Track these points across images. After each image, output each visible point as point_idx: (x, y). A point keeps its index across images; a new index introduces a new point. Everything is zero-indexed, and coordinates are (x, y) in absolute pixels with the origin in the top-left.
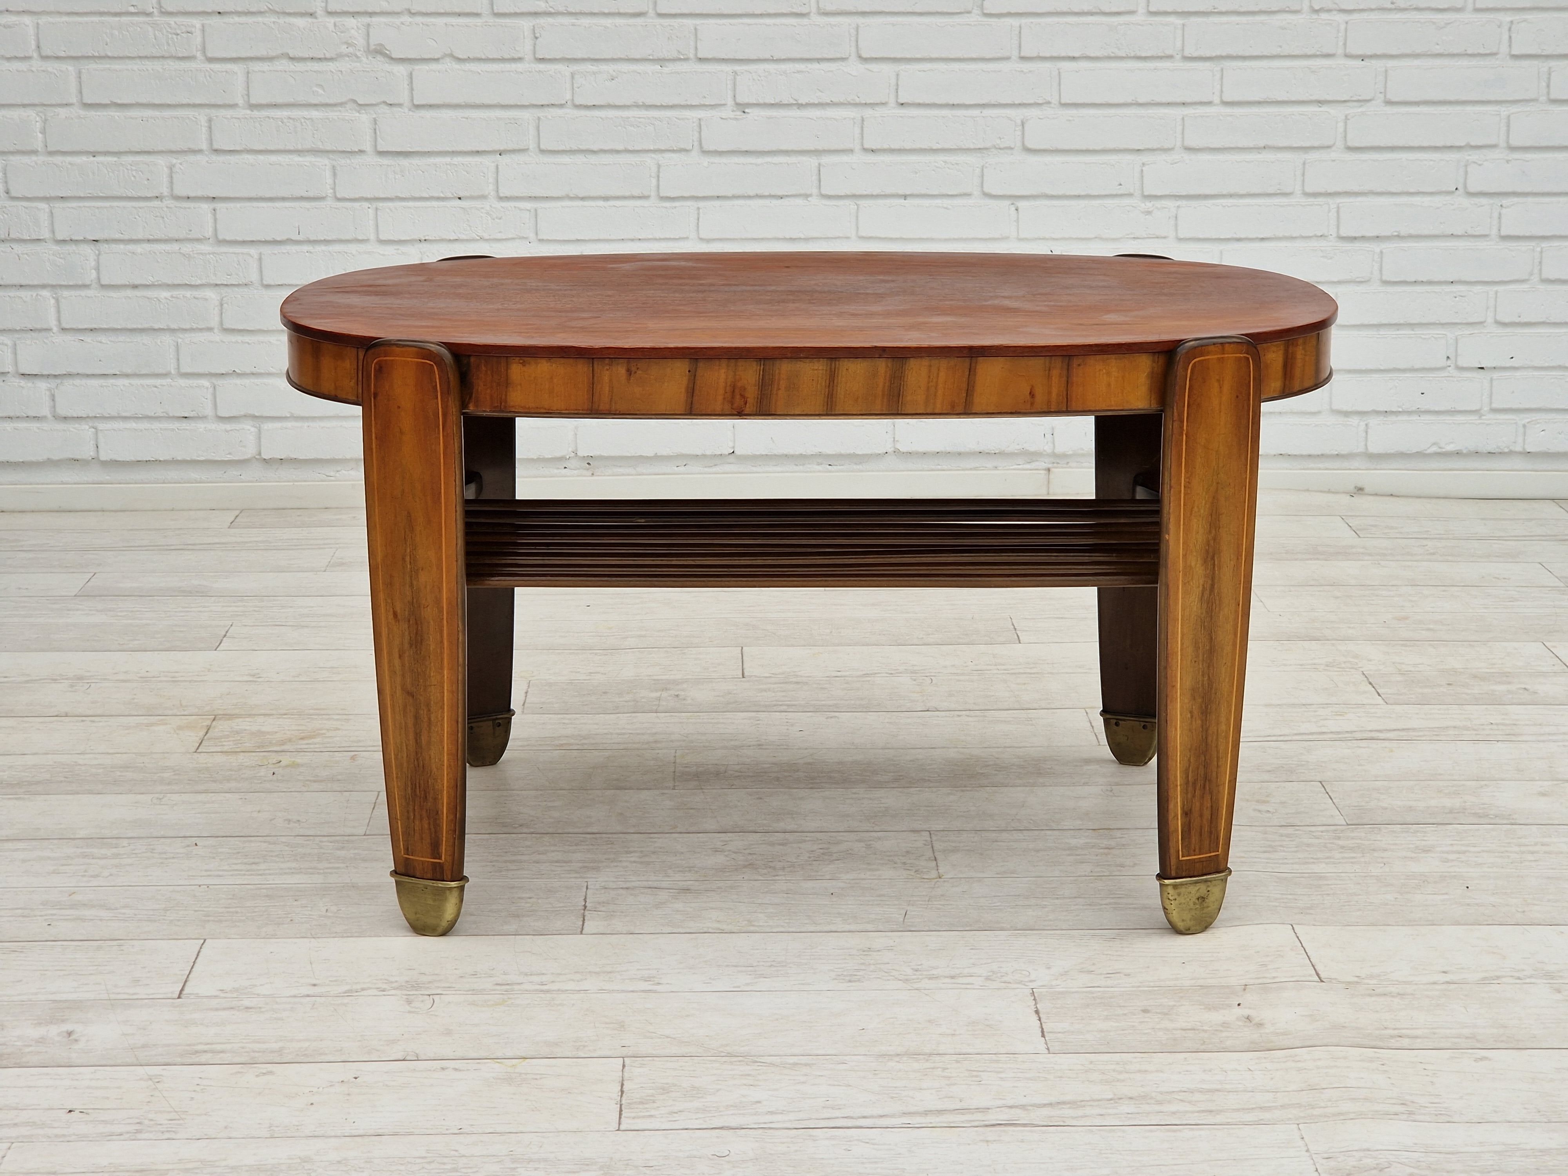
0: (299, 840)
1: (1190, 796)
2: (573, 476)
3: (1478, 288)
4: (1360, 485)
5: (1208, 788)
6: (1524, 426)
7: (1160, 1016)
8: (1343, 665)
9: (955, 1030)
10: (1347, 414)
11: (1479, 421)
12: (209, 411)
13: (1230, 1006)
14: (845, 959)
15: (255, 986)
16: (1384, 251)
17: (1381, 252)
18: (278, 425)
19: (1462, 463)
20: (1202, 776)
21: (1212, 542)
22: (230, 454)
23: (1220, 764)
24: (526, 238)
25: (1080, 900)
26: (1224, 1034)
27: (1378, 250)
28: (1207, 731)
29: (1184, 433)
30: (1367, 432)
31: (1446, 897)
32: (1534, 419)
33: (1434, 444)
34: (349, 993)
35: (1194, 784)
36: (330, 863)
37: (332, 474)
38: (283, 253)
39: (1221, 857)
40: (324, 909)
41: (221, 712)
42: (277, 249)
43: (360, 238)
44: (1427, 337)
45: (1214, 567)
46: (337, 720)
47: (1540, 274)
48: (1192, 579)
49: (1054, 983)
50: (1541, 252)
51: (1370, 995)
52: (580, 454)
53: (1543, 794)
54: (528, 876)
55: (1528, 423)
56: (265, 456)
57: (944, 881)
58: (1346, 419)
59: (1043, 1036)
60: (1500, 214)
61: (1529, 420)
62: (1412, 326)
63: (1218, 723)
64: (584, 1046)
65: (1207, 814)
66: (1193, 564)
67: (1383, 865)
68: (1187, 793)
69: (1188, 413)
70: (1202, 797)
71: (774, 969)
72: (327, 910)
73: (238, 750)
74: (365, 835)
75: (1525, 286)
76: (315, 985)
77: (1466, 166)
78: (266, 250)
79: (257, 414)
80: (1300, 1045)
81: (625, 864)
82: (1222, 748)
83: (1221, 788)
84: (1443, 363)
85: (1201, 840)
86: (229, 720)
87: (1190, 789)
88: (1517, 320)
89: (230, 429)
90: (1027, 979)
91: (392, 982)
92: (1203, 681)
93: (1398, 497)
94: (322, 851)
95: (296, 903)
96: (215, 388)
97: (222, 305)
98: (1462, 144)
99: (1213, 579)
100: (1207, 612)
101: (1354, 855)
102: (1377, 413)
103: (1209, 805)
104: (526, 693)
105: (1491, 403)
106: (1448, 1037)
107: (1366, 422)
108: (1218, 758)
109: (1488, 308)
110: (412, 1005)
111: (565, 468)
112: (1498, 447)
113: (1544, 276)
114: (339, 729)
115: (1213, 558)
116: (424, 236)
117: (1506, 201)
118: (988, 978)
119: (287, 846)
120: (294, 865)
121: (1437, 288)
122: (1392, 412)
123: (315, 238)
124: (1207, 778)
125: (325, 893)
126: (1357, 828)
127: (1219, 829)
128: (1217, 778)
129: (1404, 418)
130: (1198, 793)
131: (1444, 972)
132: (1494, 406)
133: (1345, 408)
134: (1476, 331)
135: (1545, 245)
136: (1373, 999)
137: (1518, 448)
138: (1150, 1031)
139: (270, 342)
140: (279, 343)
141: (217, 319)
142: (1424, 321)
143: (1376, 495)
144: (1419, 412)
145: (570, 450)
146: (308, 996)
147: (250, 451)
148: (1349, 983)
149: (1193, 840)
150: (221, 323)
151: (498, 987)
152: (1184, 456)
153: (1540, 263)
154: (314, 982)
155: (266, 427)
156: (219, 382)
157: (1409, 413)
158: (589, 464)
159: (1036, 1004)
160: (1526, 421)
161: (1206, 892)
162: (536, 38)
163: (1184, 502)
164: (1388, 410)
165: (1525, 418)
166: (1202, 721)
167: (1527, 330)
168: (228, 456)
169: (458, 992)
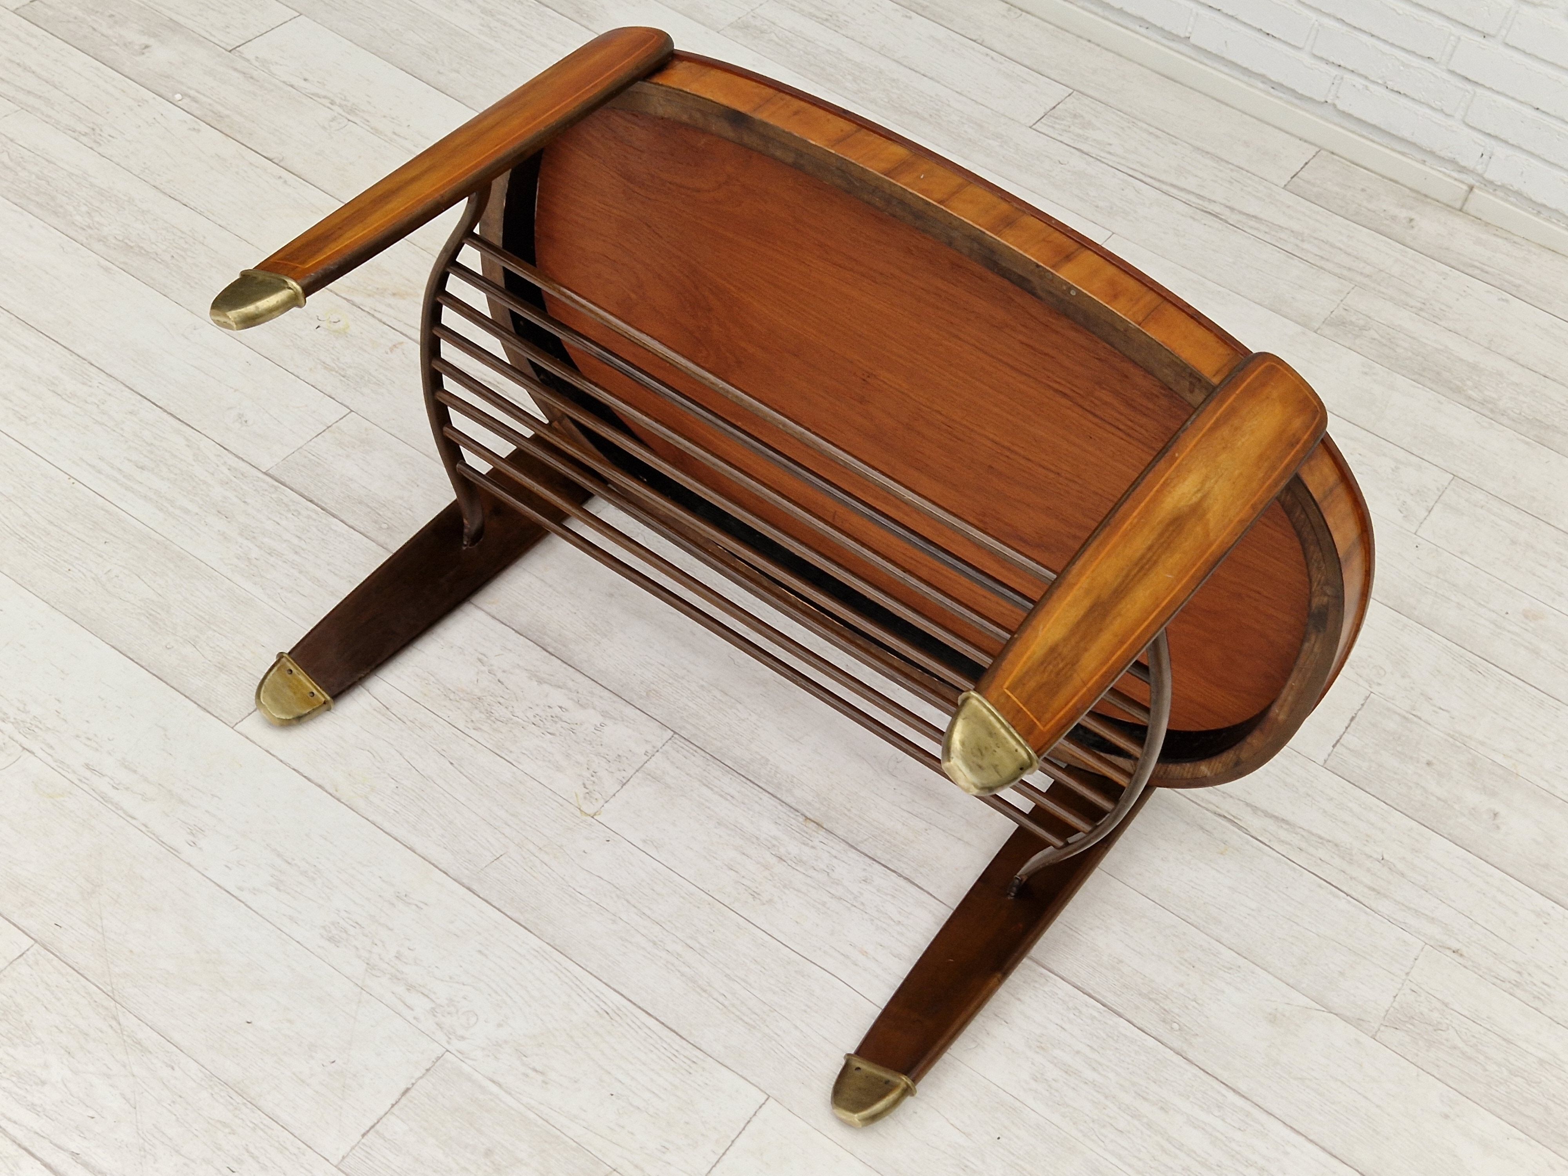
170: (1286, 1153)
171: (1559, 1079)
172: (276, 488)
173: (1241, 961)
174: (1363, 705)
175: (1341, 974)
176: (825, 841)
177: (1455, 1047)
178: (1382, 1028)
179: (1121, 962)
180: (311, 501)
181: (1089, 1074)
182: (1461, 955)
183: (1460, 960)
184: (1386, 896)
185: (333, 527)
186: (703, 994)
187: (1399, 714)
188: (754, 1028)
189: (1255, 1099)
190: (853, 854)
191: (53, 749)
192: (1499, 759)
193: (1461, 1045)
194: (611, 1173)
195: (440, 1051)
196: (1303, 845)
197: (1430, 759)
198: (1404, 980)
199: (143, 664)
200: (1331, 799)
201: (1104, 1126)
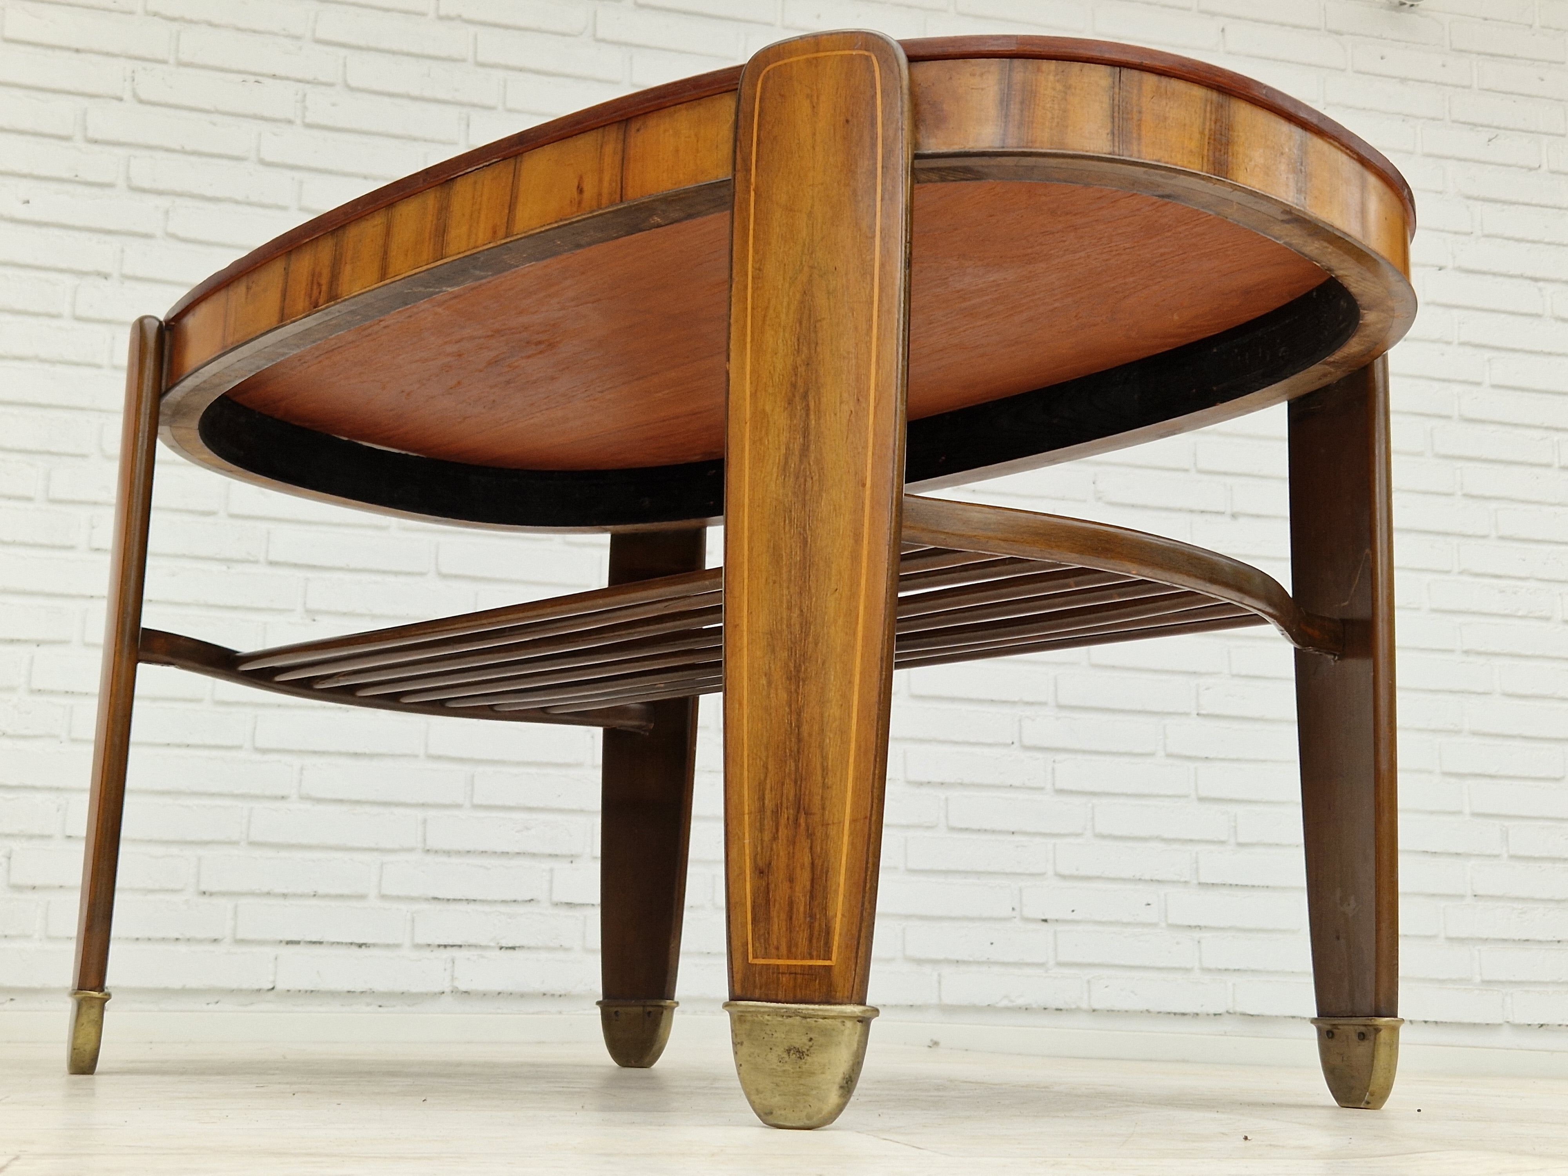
1: (767, 836)
3: (1038, 840)
4: (935, 1039)
5: (803, 825)
6: (1089, 982)
10: (920, 962)
11: (1046, 975)
16: (949, 797)
17: (947, 799)
19: (1030, 1018)
20: (791, 797)
21: (802, 370)
23: (829, 781)
24: (58, 737)
27: (943, 796)
28: (799, 714)
29: (752, 187)
30: (939, 983)
32: (1097, 974)
33: (1006, 997)
35: (776, 813)
39: (836, 972)
44: (993, 886)
45: (808, 415)
47: (1093, 829)
48: (767, 434)
50: (1093, 808)
55: (1092, 978)
58: (920, 967)
60: (1053, 769)
61: (1092, 975)
62: (978, 874)
63: (823, 702)
65: (804, 878)
66: (768, 408)
68: (761, 830)
69: (757, 155)
70: (792, 842)
75: (1080, 840)
77: (1020, 721)
82: (832, 752)
83: (832, 831)
84: (1009, 913)
85: (790, 929)
87: (768, 823)
88: (1076, 873)
92: (790, 618)
98: (1016, 699)
99: (806, 434)
100: (794, 493)
102: (948, 961)
103: (807, 860)
105: (1056, 956)
107: (938, 971)
108: (824, 769)
109: (1047, 860)
112: (1065, 1003)
113: (1097, 831)
115: (805, 396)
117: (1060, 757)
121: (999, 838)
122: (963, 962)
124: (801, 807)
127: (830, 913)
128: (823, 809)
129: (975, 968)
130: (783, 833)
132: (1059, 959)
133: (919, 957)
134: (1038, 883)
135: (1095, 800)
137: (1084, 1005)
142: (989, 870)
143: (951, 1050)
144: (989, 963)
149: (776, 927)
152: (751, 227)
153: (1093, 818)
157: (980, 963)
160: (1089, 976)
161: (805, 1039)
162: (93, 528)
163: (753, 304)
164: (959, 959)
165: (1089, 973)
166: (790, 693)
167: (1086, 884)
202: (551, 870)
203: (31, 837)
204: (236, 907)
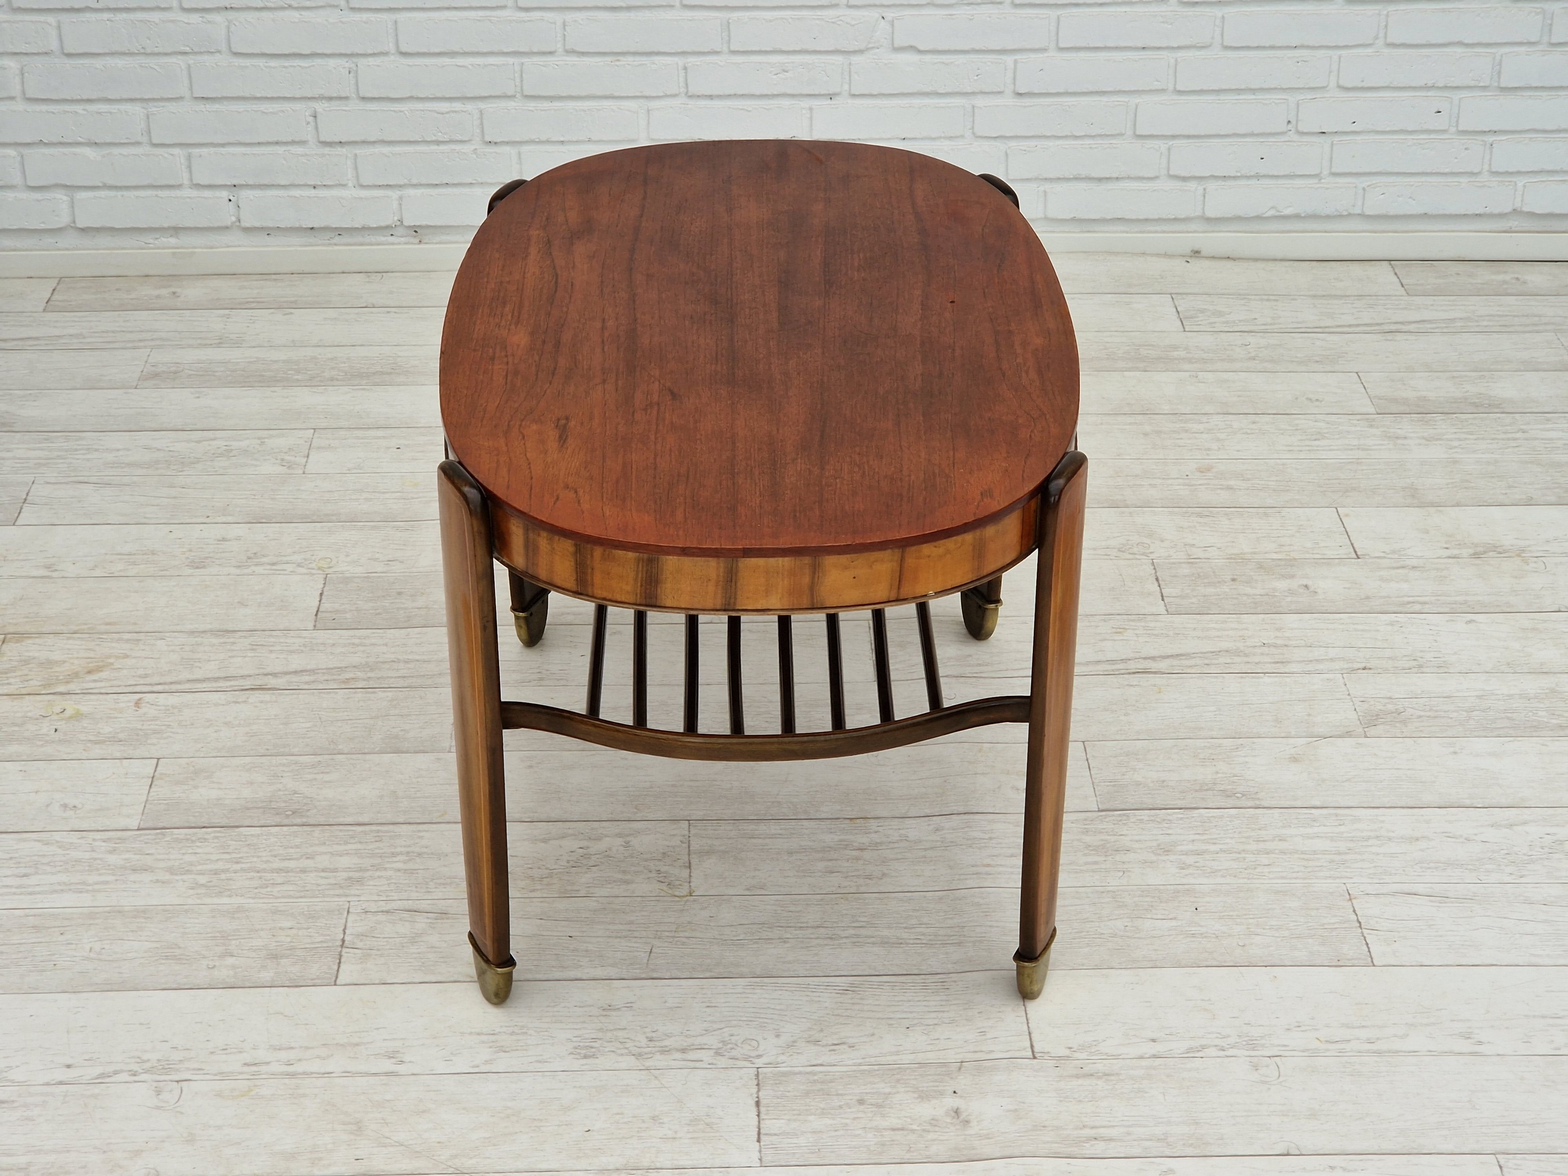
0: (74, 838)
2: (399, 244)
3: (1321, 53)
4: (1196, 249)
6: (1364, 189)
7: (874, 1109)
8: (1135, 550)
9: (676, 1132)
10: (1184, 179)
11: (1318, 185)
12: (18, 180)
13: (942, 1094)
14: (584, 1022)
15: (11, 1068)
16: (1225, 15)
17: (1223, 17)
18: (90, 194)
19: (1299, 225)
22: (43, 223)
24: (337, 6)
25: (822, 930)
26: (931, 1136)
27: (1220, 15)
30: (1204, 196)
31: (1174, 923)
32: (1374, 182)
33: (1272, 208)
34: (101, 1078)
36: (100, 875)
37: (151, 241)
38: (83, 21)
40: (87, 948)
41: (11, 629)
42: (74, 17)
43: (163, 6)
44: (1267, 102)
46: (128, 641)
47: (1386, 37)
49: (782, 1058)
50: (1387, 15)
51: (1077, 1077)
52: (406, 223)
53: (1294, 759)
54: (291, 893)
55: (1368, 186)
56: (80, 225)
57: (694, 901)
58: (1184, 184)
59: (759, 1141)
61: (1369, 183)
62: (1253, 91)
64: (320, 1159)
67: (1121, 873)
71: (514, 1037)
72: (91, 949)
73: (24, 691)
74: (138, 829)
75: (1369, 50)
76: (69, 1066)
78: (64, 17)
79: (68, 184)
80: (998, 1155)
81: (390, 873)
84: (1283, 127)
86: (17, 641)
88: (1360, 85)
89: (41, 198)
90: (754, 1054)
91: (144, 1062)
93: (1234, 259)
94: (95, 855)
95: (61, 938)
96: (22, 156)
97: (23, 74)
101: (1097, 859)
102: (1215, 177)
104: (321, 594)
105: (1331, 167)
106: (1142, 1140)
107: (1204, 186)
109: (1330, 72)
110: (161, 1097)
111: (392, 235)
112: (1337, 210)
113: (1389, 40)
114: (126, 656)
116: (230, 4)
118: (718, 1053)
119: (60, 847)
120: (63, 878)
121: (1279, 53)
122: (1230, 177)
123: (115, 6)
125: (92, 922)
126: (1106, 816)
129: (1243, 182)
131: (1154, 1041)
132: (1334, 170)
133: (1183, 174)
134: (1318, 96)
136: (1080, 1081)
137: (1358, 211)
138: (860, 1132)
139: (76, 112)
140: (84, 112)
141: (18, 87)
142: (1266, 86)
143: (1213, 258)
144: (1258, 177)
145: (396, 218)
146: (61, 1083)
147: (64, 220)
148: (1060, 1058)
150: (24, 92)
151: (246, 1069)
153: (1386, 26)
154: (69, 1062)
155: (78, 197)
156: (26, 151)
157: (1249, 177)
158: (416, 232)
159: (759, 1091)
160: (1365, 185)
164: (1227, 175)
165: (1365, 182)
167: (1369, 94)
168: (42, 225)
169: (208, 1077)
170: (1383, 822)
171: (1499, 700)
172: (163, 834)
173: (1240, 741)
174: (1155, 569)
175: (1309, 715)
176: (879, 824)
177: (1420, 717)
178: (1366, 729)
179: (1164, 781)
180: (204, 827)
181: (1212, 848)
182: (1370, 669)
183: (1372, 671)
184: (1289, 662)
185: (247, 833)
186: (902, 946)
187: (1184, 563)
188: (962, 943)
189: (1331, 805)
190: (908, 821)
191: (203, 1070)
192: (1275, 556)
193: (1422, 713)
194: (961, 1065)
195: (753, 1071)
196: (1207, 662)
197: (1232, 577)
198: (1351, 698)
199: (205, 986)
200: (1195, 629)
201: (1255, 868)
202: (811, 109)
203: (330, 99)
204: (519, 154)
